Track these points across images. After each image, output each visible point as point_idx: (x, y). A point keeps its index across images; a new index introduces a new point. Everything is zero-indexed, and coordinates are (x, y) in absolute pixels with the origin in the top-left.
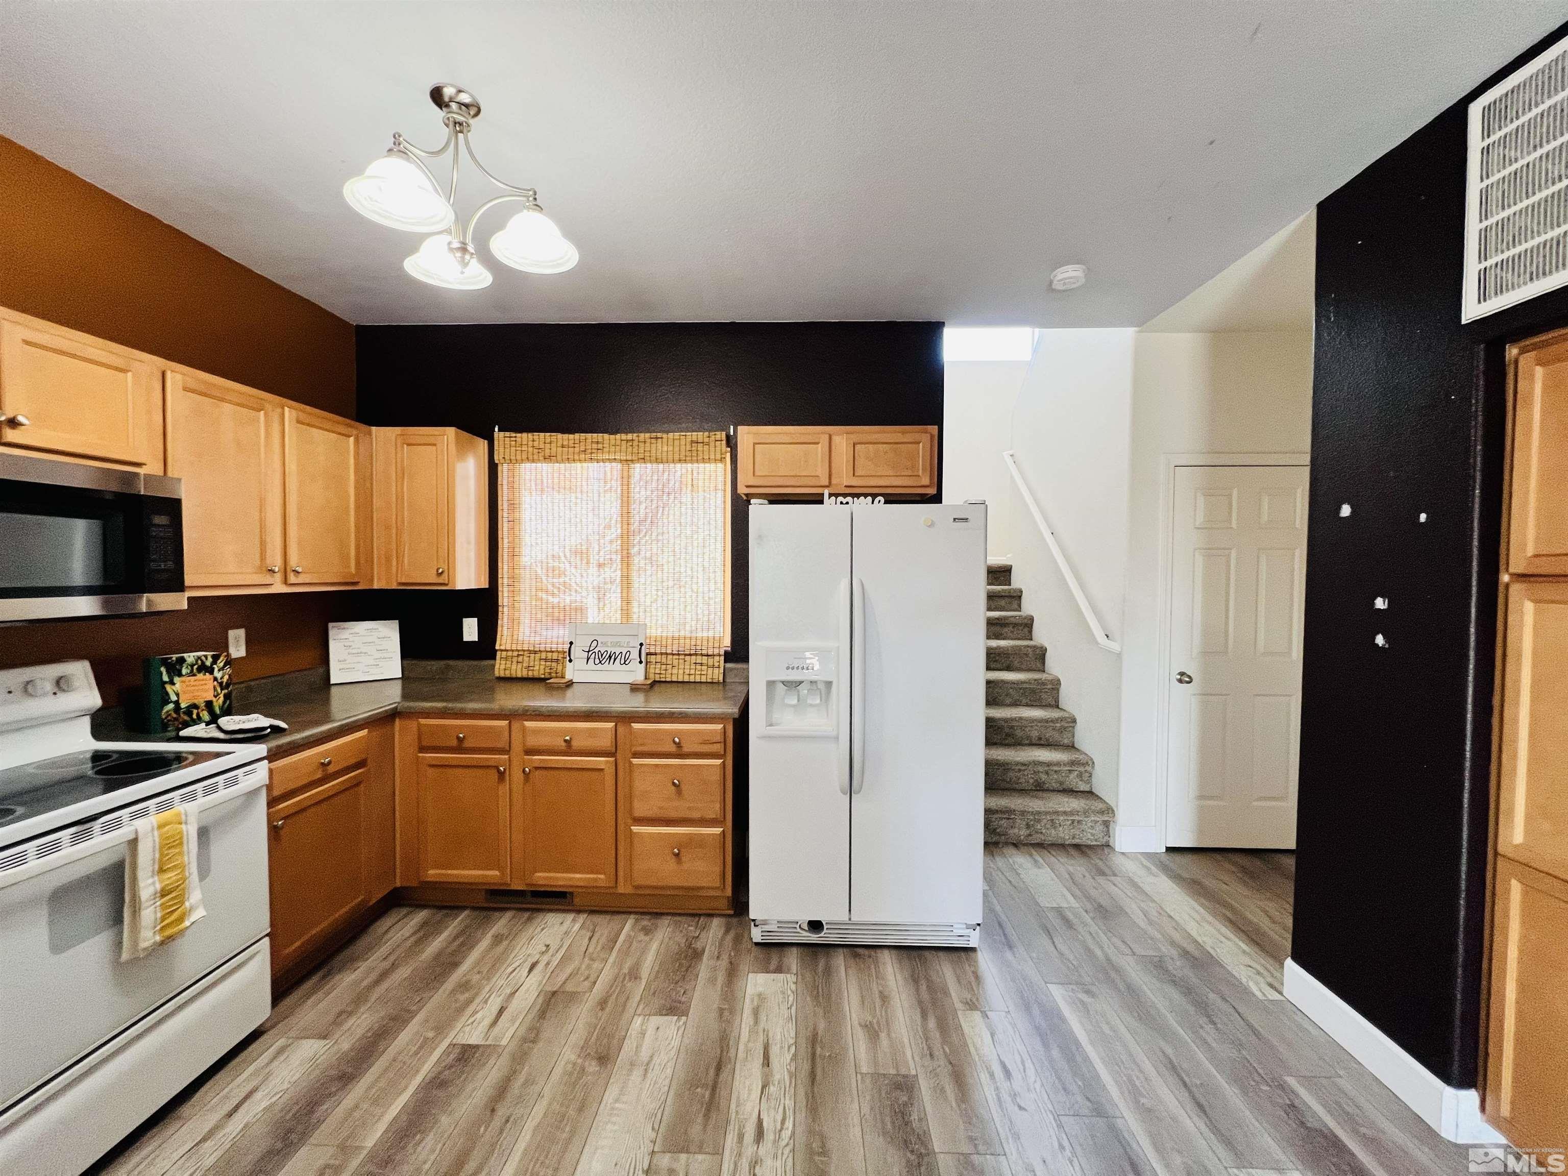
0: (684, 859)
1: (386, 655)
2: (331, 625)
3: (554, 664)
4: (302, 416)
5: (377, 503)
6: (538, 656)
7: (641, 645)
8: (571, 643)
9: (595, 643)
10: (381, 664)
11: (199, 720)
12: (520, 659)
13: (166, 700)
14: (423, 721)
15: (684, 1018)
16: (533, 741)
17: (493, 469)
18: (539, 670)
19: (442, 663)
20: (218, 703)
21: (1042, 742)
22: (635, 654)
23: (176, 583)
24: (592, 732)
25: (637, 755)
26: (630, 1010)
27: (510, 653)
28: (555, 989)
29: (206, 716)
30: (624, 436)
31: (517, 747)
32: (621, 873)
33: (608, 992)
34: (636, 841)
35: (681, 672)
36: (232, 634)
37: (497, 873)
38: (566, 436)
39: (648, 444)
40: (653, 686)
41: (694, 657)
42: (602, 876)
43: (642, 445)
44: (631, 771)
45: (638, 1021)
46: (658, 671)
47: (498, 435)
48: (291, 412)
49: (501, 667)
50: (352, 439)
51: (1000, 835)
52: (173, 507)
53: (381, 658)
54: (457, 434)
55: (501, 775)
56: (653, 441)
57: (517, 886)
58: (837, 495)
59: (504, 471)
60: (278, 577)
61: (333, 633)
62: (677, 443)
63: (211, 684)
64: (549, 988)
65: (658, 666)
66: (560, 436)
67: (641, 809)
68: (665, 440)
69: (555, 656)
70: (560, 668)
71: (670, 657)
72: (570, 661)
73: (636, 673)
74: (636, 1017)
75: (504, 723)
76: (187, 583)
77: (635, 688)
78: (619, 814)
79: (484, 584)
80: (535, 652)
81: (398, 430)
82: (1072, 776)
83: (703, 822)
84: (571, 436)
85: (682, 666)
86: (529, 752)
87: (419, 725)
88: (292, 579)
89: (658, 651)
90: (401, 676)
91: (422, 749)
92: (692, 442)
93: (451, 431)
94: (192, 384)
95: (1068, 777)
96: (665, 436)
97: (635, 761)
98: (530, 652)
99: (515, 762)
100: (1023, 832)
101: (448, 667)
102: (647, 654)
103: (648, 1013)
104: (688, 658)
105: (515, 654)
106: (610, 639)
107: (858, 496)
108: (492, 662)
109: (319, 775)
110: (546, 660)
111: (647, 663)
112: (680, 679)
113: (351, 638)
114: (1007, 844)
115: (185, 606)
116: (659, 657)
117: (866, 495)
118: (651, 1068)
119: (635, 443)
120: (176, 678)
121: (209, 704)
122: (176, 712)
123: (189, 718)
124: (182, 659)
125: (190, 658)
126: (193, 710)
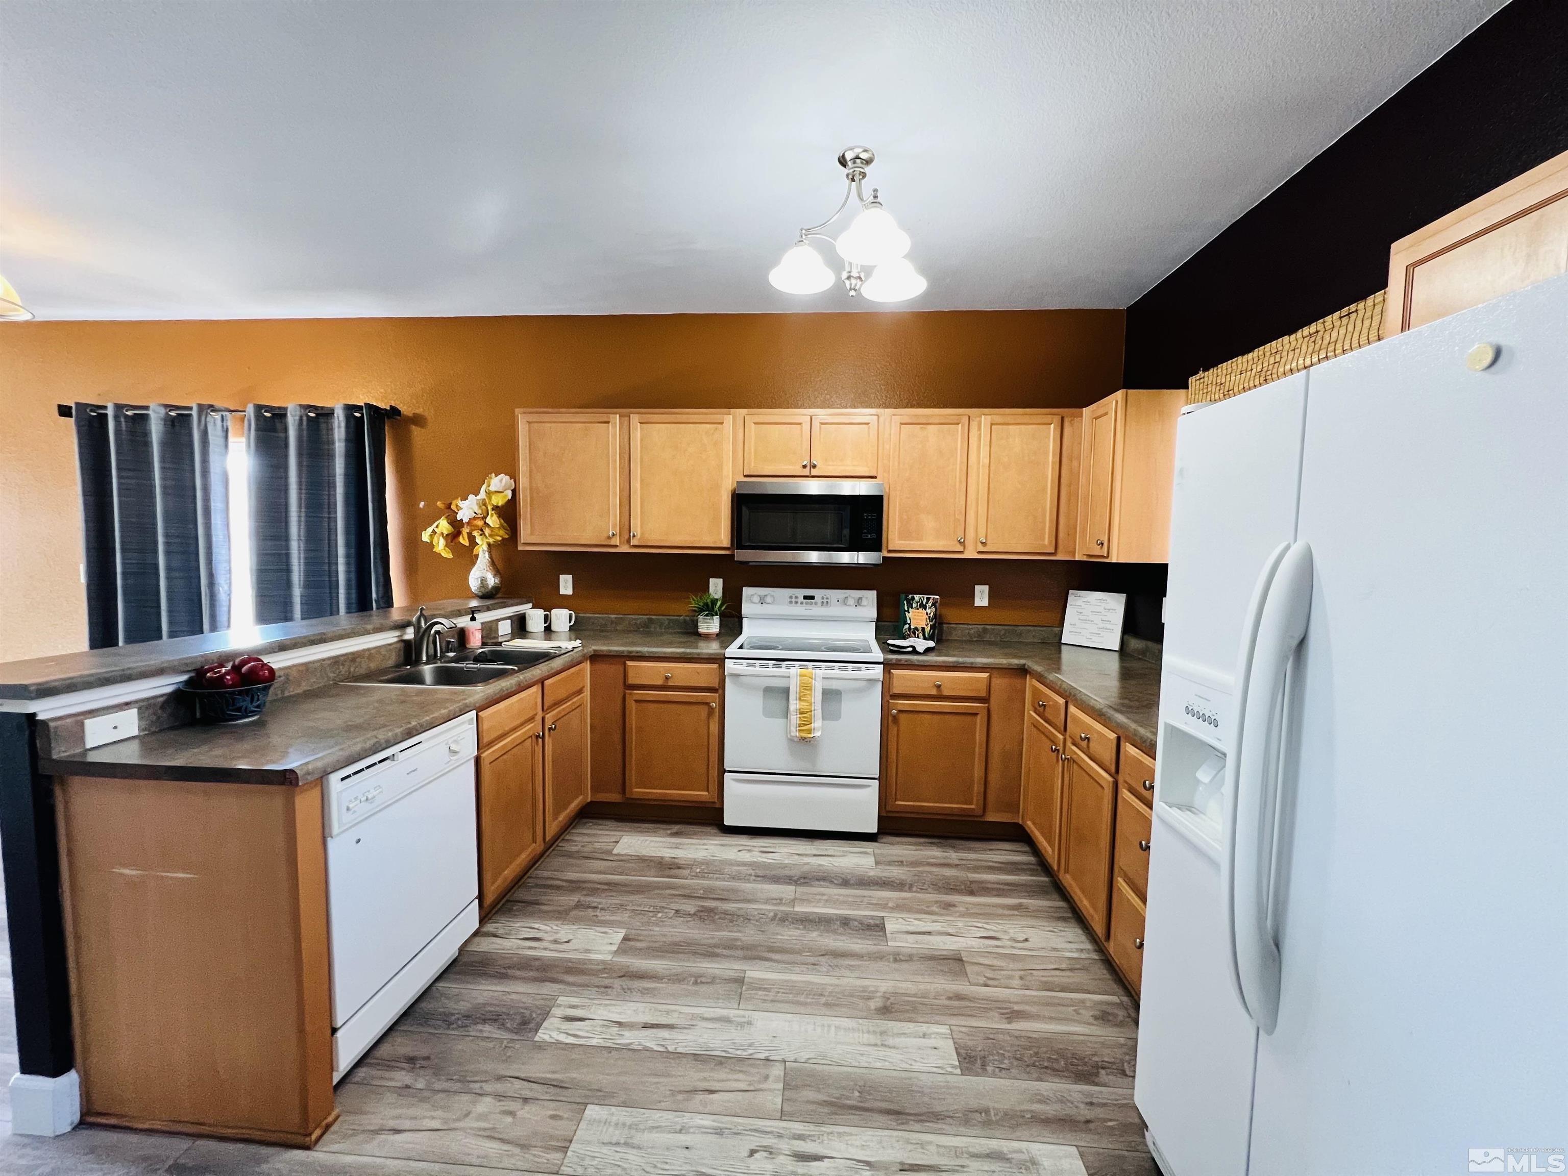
1: (1109, 626)
2: (1071, 591)
10: (1102, 634)
13: (905, 623)
14: (1033, 682)
15: (958, 1071)
20: (927, 630)
26: (954, 1021)
28: (964, 959)
29: (921, 636)
32: (1112, 932)
33: (974, 998)
36: (977, 588)
42: (1096, 917)
45: (944, 1030)
48: (988, 417)
50: (1053, 426)
53: (1103, 628)
60: (968, 546)
61: (1071, 599)
63: (925, 616)
64: (963, 954)
67: (1124, 859)
74: (948, 1027)
75: (1063, 702)
76: (886, 547)
87: (1032, 685)
88: (981, 548)
90: (1117, 649)
91: (1033, 707)
103: (955, 1036)
109: (934, 692)
113: (1083, 605)
118: (880, 1049)
120: (910, 609)
121: (923, 629)
122: (910, 628)
123: (914, 633)
124: (913, 598)
125: (917, 597)
126: (916, 629)
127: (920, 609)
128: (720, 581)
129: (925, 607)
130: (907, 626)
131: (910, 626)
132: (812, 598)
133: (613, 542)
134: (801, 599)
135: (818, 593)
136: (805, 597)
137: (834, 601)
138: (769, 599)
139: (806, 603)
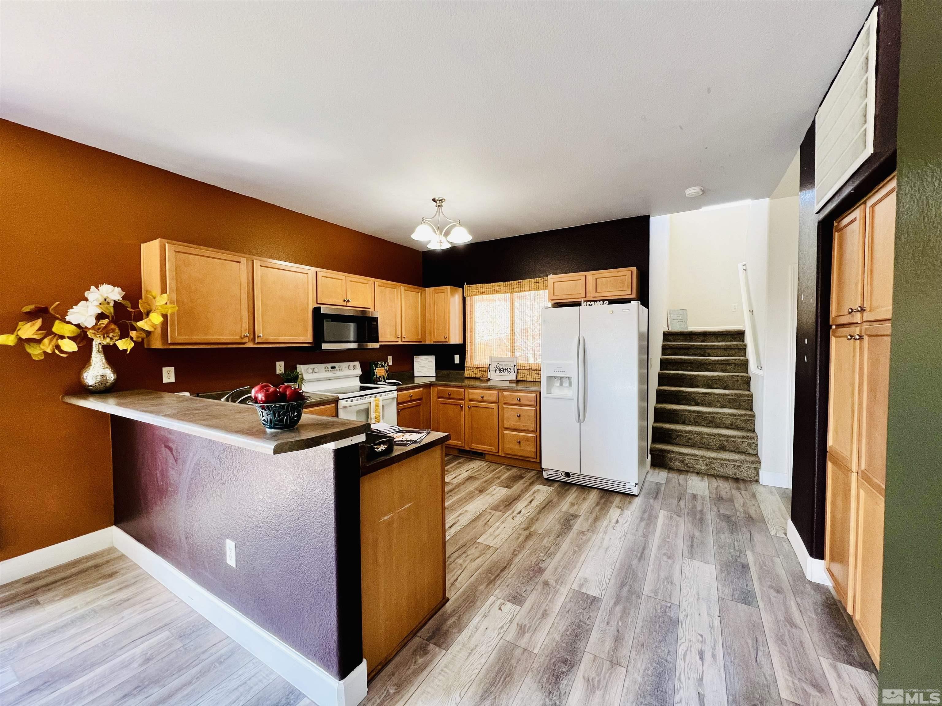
0: (521, 445)
1: (431, 368)
2: (414, 356)
3: (484, 373)
4: (406, 288)
5: (427, 315)
6: (479, 369)
7: (515, 365)
8: (490, 364)
9: (498, 365)
10: (429, 371)
11: (381, 381)
12: (473, 370)
13: (375, 375)
14: (439, 388)
15: (509, 489)
16: (471, 397)
17: (464, 299)
18: (479, 375)
19: (448, 371)
20: (386, 376)
21: (733, 427)
22: (512, 370)
23: (377, 341)
24: (490, 395)
25: (505, 404)
26: (494, 484)
27: (469, 368)
29: (383, 379)
30: (509, 283)
31: (466, 399)
32: (500, 449)
33: (488, 480)
34: (505, 436)
35: (530, 377)
36: (389, 357)
37: (460, 442)
38: (488, 284)
39: (517, 285)
40: (518, 382)
41: (535, 371)
42: (493, 448)
43: (515, 285)
44: (503, 410)
46: (521, 376)
47: (466, 286)
48: (403, 287)
49: (467, 373)
50: (420, 293)
51: (690, 467)
52: (376, 319)
53: (429, 369)
54: (451, 287)
55: (462, 407)
56: (520, 283)
57: (467, 448)
58: (587, 301)
59: (468, 299)
60: (400, 339)
61: (415, 359)
62: (528, 283)
63: (384, 371)
65: (522, 374)
66: (486, 284)
67: (507, 425)
68: (524, 283)
69: (485, 369)
70: (486, 374)
71: (526, 371)
72: (489, 371)
73: (513, 377)
74: (495, 486)
75: (462, 390)
76: (379, 340)
77: (511, 382)
78: (500, 427)
79: (461, 342)
80: (478, 368)
81: (433, 288)
82: (744, 445)
83: (528, 431)
84: (490, 284)
85: (531, 375)
86: (471, 400)
87: (438, 389)
88: (404, 340)
89: (521, 368)
90: (435, 376)
91: (439, 398)
92: (534, 282)
93: (449, 287)
94: (380, 284)
95: (741, 445)
96: (524, 281)
97: (504, 406)
98: (476, 368)
99: (466, 404)
100: (704, 468)
101: (450, 373)
102: (518, 369)
103: (498, 486)
104: (533, 371)
105: (471, 368)
106: (504, 363)
107: (596, 301)
108: (463, 371)
109: (409, 399)
110: (481, 371)
111: (517, 373)
112: (530, 380)
113: (420, 361)
114: (693, 472)
115: (379, 347)
116: (522, 371)
117: (600, 301)
119: (513, 285)
120: (377, 369)
121: (384, 376)
122: (377, 377)
123: (379, 379)
124: (378, 363)
125: (379, 363)
126: (380, 377)
127: (382, 368)
128: (282, 363)
129: (383, 366)
130: (375, 376)
131: (377, 375)
132: (334, 367)
133: (243, 341)
134: (330, 369)
135: (336, 365)
136: (332, 368)
137: (344, 368)
138: (316, 370)
139: (333, 370)
